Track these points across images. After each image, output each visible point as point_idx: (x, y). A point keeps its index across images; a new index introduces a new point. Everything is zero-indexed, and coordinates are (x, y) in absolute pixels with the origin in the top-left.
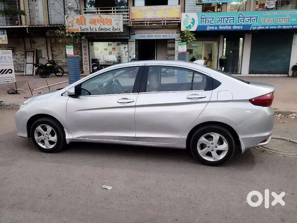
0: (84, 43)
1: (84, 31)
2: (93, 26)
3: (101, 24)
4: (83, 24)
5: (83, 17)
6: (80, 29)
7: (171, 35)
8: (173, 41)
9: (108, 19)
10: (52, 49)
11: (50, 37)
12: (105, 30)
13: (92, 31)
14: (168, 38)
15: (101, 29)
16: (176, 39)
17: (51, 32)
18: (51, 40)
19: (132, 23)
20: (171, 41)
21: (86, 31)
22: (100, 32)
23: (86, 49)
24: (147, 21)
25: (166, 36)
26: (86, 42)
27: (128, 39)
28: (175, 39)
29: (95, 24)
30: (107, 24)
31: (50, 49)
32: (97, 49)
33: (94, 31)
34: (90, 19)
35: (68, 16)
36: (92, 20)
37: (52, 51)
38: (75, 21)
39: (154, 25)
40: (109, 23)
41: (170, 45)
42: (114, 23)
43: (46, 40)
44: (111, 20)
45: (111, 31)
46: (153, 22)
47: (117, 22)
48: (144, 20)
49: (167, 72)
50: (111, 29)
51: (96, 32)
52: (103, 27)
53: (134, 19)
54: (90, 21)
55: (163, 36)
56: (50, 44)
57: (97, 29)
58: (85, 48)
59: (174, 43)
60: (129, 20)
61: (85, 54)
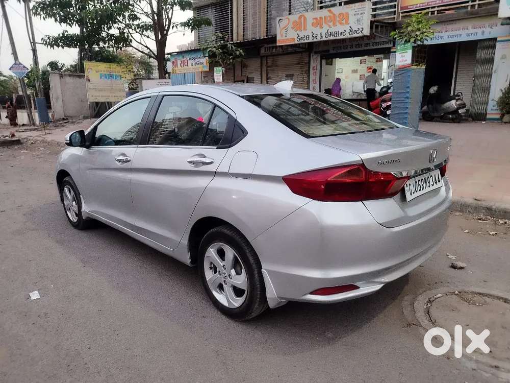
0: (314, 63)
1: (302, 41)
2: (317, 31)
3: (331, 24)
4: (303, 29)
5: (303, 15)
6: (296, 39)
7: (487, 30)
8: (491, 43)
9: (342, 13)
10: (267, 76)
11: (267, 57)
12: (336, 35)
13: (315, 40)
14: (479, 37)
15: (329, 34)
16: (498, 39)
17: (267, 48)
18: (267, 60)
19: (401, 15)
20: (487, 43)
21: (306, 41)
22: (328, 39)
23: (316, 72)
24: (434, 7)
25: (476, 34)
26: (317, 60)
27: (390, 48)
28: (496, 39)
29: (321, 27)
30: (341, 24)
31: (266, 76)
32: (340, 71)
33: (319, 39)
34: (314, 19)
35: (281, 18)
36: (316, 19)
37: (267, 79)
38: (291, 25)
39: (447, 12)
40: (344, 22)
41: (482, 54)
42: (352, 20)
43: (261, 61)
44: (347, 14)
45: (347, 36)
46: (448, 7)
47: (359, 17)
48: (427, 4)
49: (460, 111)
50: (348, 31)
51: (322, 40)
52: (333, 30)
53: (407, 7)
54: (313, 21)
55: (468, 35)
56: (265, 67)
57: (324, 35)
58: (314, 71)
59: (494, 47)
60: (396, 9)
61: (315, 81)
